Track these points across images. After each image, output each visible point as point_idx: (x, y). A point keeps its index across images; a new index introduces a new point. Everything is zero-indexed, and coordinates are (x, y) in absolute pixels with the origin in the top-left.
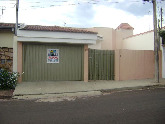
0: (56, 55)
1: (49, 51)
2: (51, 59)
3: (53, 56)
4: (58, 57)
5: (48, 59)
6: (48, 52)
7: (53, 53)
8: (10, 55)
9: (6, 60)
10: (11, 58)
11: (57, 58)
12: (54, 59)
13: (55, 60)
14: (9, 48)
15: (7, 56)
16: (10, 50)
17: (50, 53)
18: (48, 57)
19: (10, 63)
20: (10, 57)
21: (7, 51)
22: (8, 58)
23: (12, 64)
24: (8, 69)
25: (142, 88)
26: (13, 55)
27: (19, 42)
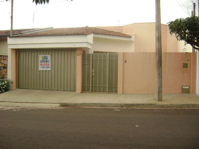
0: (48, 61)
1: (41, 57)
2: (42, 66)
3: (45, 63)
4: (50, 63)
5: (40, 66)
6: (40, 59)
7: (45, 60)
8: (5, 62)
9: (2, 68)
10: (6, 66)
11: (49, 65)
12: (45, 66)
13: (47, 67)
14: (4, 56)
15: (3, 64)
16: (5, 57)
17: (41, 60)
18: (40, 63)
19: (5, 70)
20: (5, 64)
21: (3, 58)
22: (3, 65)
23: (7, 71)
24: (4, 76)
25: (122, 107)
26: (7, 62)
27: (13, 50)
